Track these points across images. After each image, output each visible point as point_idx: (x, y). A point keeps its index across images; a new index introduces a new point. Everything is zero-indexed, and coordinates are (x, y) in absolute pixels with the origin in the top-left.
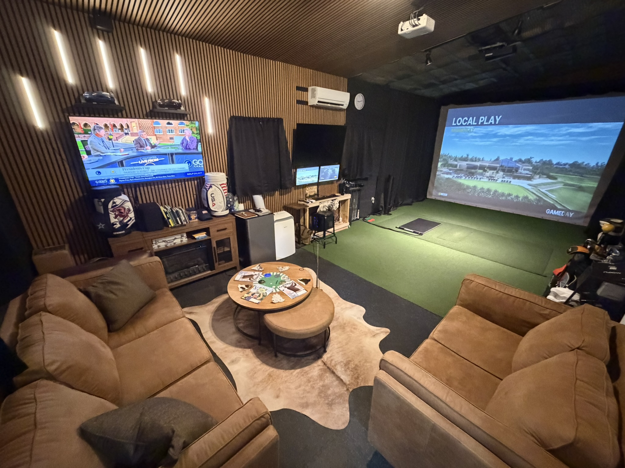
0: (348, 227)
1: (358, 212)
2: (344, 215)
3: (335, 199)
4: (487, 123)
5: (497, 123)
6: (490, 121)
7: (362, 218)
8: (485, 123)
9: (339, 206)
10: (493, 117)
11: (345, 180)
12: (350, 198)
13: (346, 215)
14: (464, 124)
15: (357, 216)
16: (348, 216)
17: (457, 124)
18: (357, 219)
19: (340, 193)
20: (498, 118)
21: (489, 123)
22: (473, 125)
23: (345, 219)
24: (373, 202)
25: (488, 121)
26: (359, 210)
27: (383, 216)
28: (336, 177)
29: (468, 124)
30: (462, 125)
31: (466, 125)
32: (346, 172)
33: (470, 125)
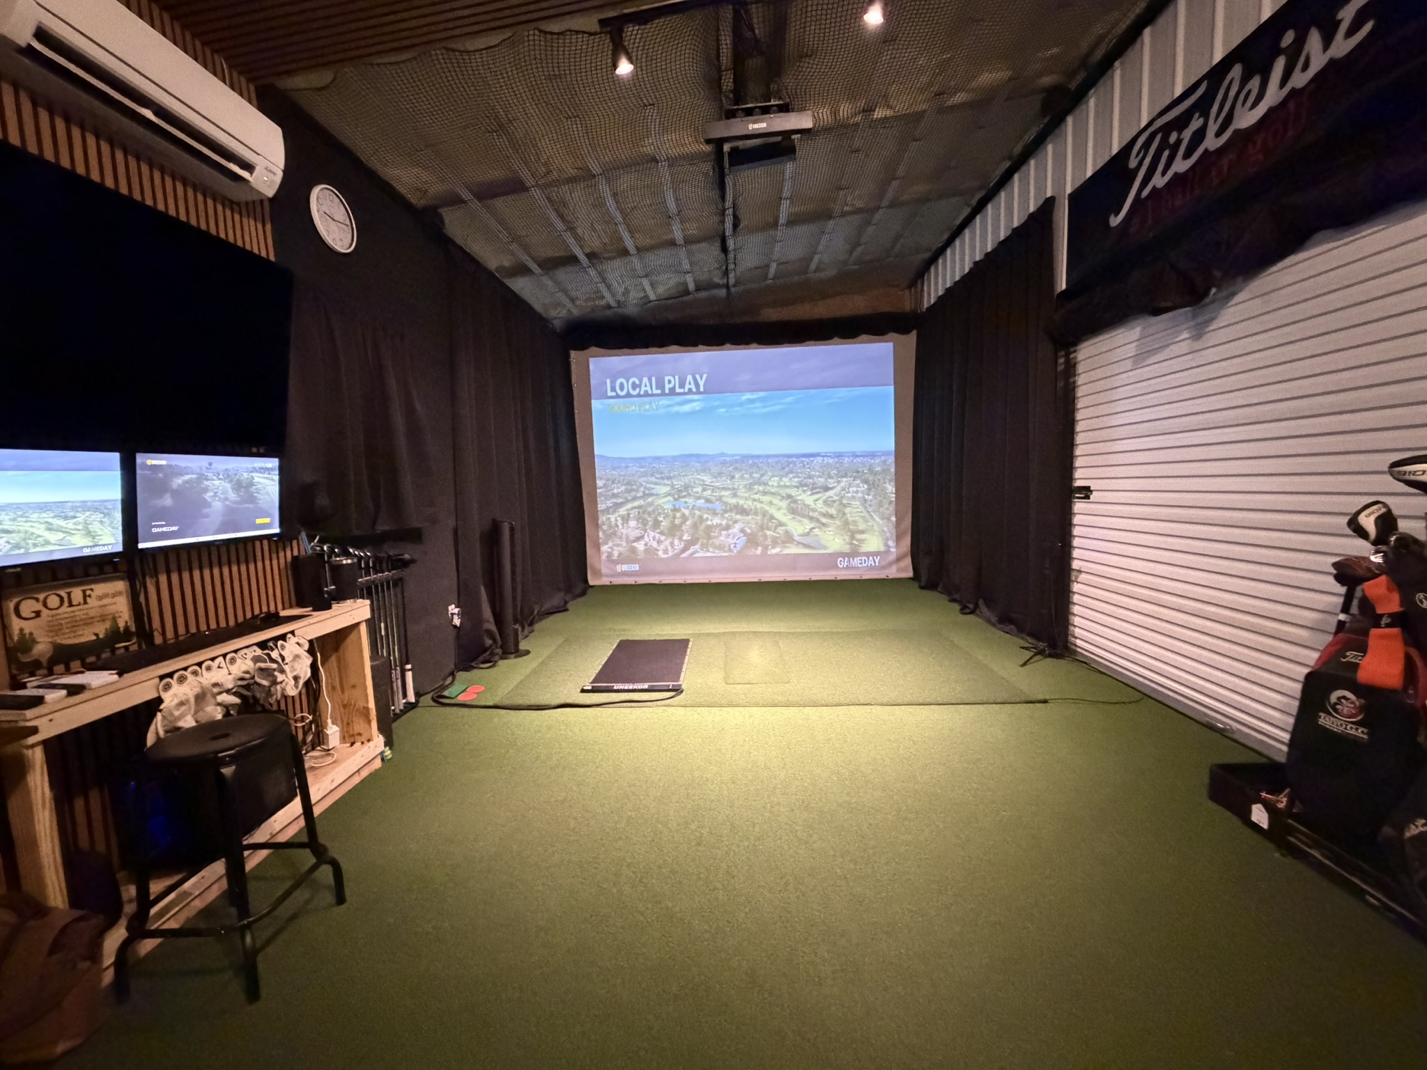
0: (383, 760)
1: (409, 675)
2: (345, 706)
3: (283, 637)
4: (682, 390)
5: (702, 389)
6: (687, 387)
7: (429, 697)
8: (678, 390)
9: (314, 667)
10: (690, 378)
11: (322, 542)
12: (368, 616)
13: (361, 704)
14: (632, 392)
15: (405, 696)
16: (372, 704)
17: (617, 393)
18: (410, 707)
19: (300, 605)
20: (701, 378)
21: (686, 390)
22: (653, 395)
23: (359, 726)
24: (457, 621)
25: (682, 385)
26: (409, 667)
27: (503, 664)
28: (267, 520)
29: (642, 393)
30: (628, 395)
31: (639, 395)
32: (322, 501)
33: (646, 395)
